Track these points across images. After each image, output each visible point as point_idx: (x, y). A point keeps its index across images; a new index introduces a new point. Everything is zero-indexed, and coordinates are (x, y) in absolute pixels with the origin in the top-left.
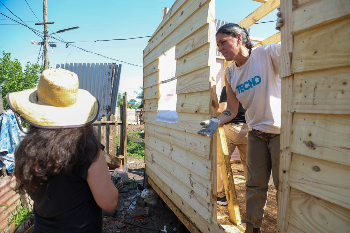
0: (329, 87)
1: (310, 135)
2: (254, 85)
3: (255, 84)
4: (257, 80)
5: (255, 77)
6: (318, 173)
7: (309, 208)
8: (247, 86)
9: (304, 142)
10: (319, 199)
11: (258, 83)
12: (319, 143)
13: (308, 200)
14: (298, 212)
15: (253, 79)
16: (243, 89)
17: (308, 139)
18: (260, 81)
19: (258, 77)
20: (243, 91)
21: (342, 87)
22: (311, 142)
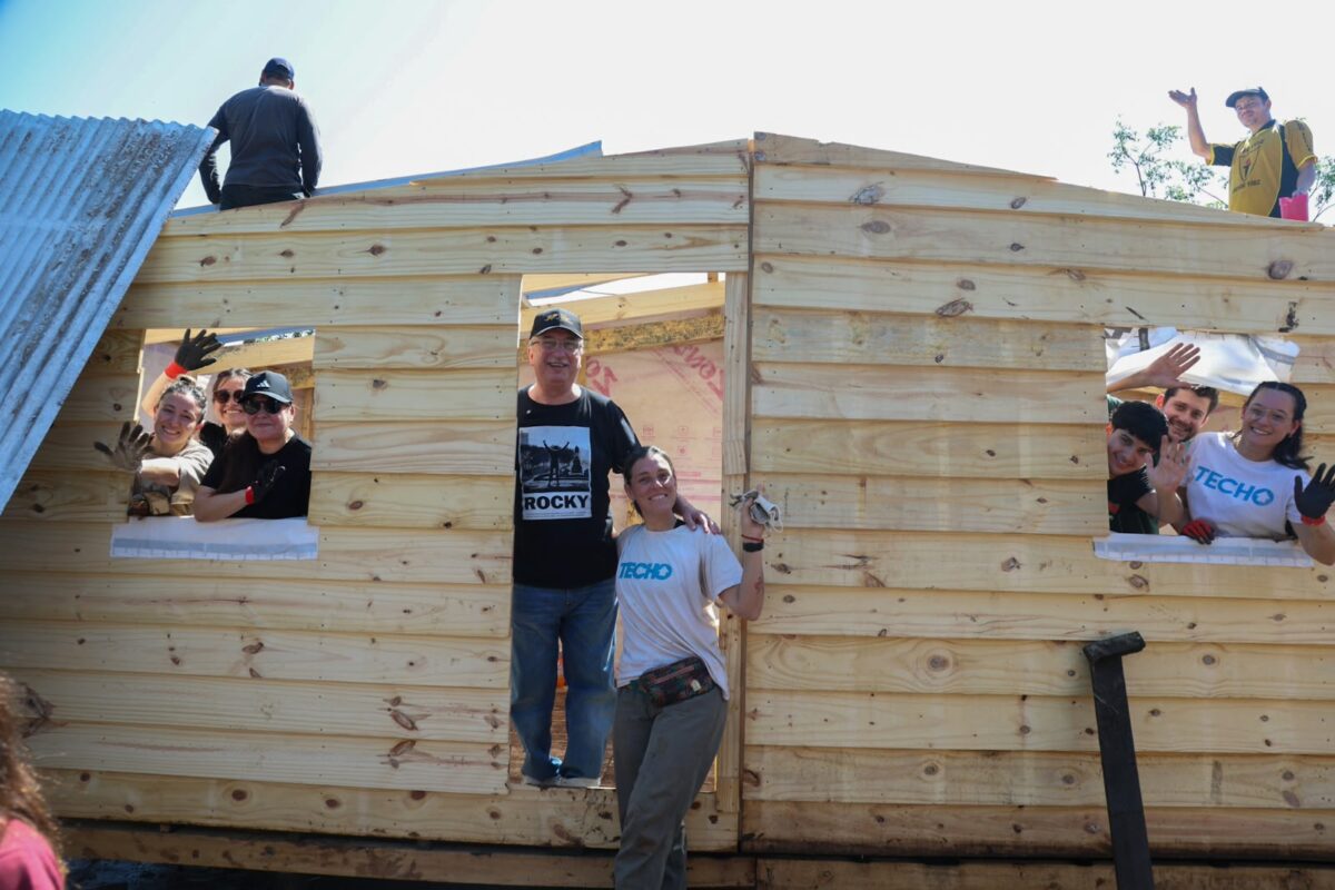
0: (806, 495)
1: (780, 555)
2: (653, 577)
3: (656, 575)
4: (663, 572)
5: (663, 565)
6: (792, 604)
7: (781, 654)
8: (641, 570)
9: (772, 566)
10: (792, 637)
11: (662, 578)
12: (794, 565)
13: (776, 646)
14: (764, 667)
15: (658, 567)
16: (630, 573)
17: (779, 561)
18: (668, 575)
19: (669, 568)
20: (630, 576)
21: (822, 497)
22: (784, 565)
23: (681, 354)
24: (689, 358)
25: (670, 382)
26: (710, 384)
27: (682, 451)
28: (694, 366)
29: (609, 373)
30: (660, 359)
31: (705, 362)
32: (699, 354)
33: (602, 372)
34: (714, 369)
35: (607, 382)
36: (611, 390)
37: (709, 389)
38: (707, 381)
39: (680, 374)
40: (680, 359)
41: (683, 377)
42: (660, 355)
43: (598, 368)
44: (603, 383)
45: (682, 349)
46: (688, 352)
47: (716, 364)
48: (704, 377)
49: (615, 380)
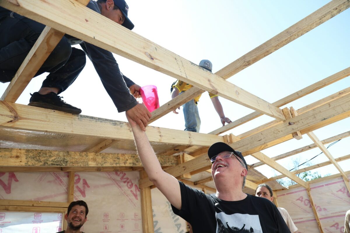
23: (119, 175)
24: (122, 178)
25: (115, 189)
26: (131, 191)
27: (122, 227)
28: (125, 182)
29: (85, 183)
30: (109, 177)
31: (128, 181)
32: (125, 177)
33: (81, 181)
34: (132, 184)
35: (84, 187)
36: (86, 192)
37: (131, 194)
38: (130, 190)
39: (119, 186)
40: (118, 178)
41: (120, 187)
42: (109, 175)
43: (79, 179)
44: (82, 189)
45: (119, 173)
46: (121, 175)
47: (133, 182)
48: (129, 188)
49: (88, 187)
